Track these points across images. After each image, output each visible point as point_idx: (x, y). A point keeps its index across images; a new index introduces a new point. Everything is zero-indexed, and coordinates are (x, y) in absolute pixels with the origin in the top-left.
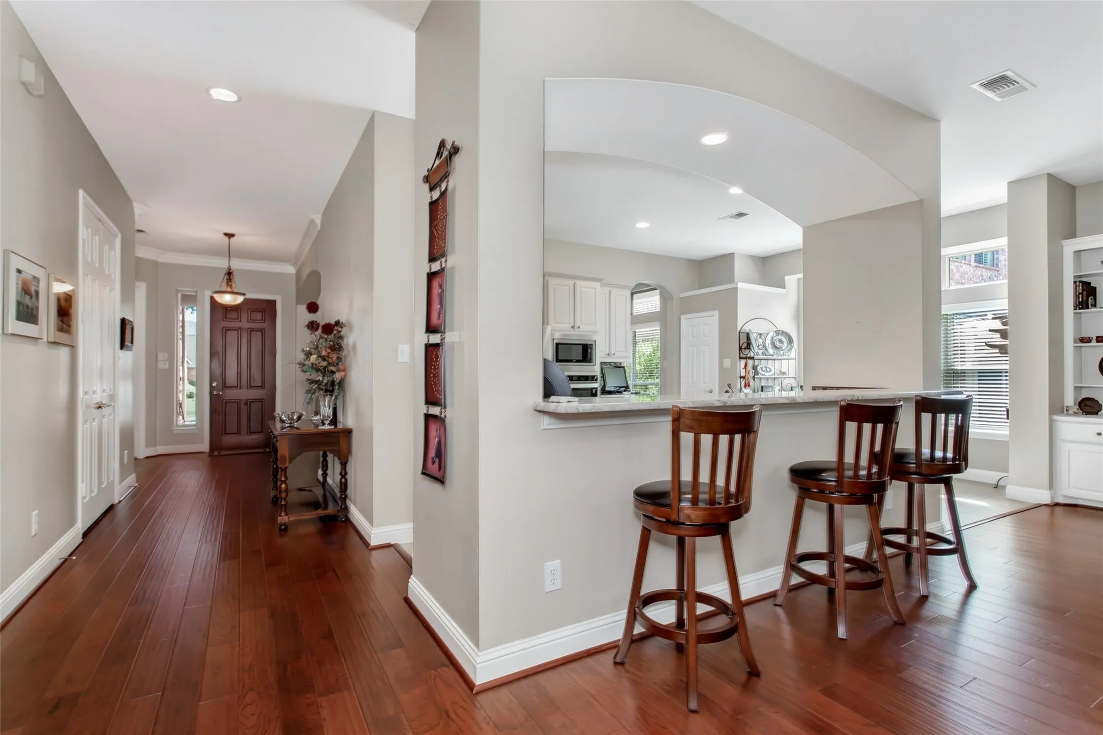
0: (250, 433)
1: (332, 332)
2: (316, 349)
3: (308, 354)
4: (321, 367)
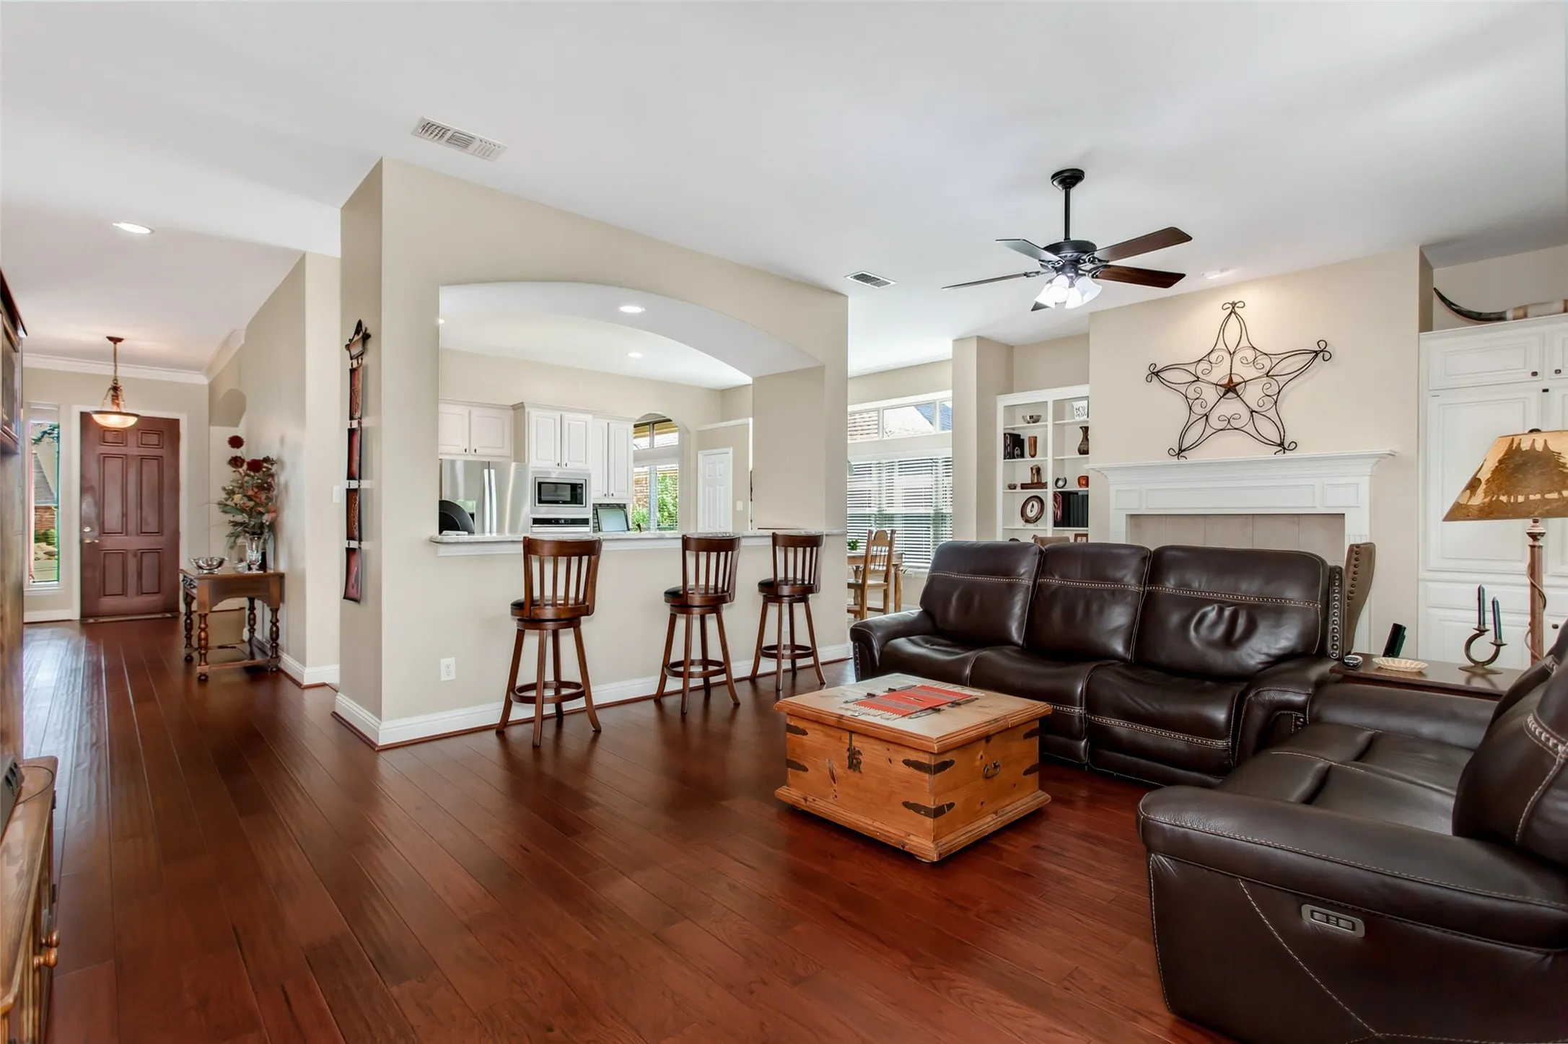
0: (141, 592)
1: (261, 469)
2: (240, 488)
3: (231, 493)
4: (247, 507)
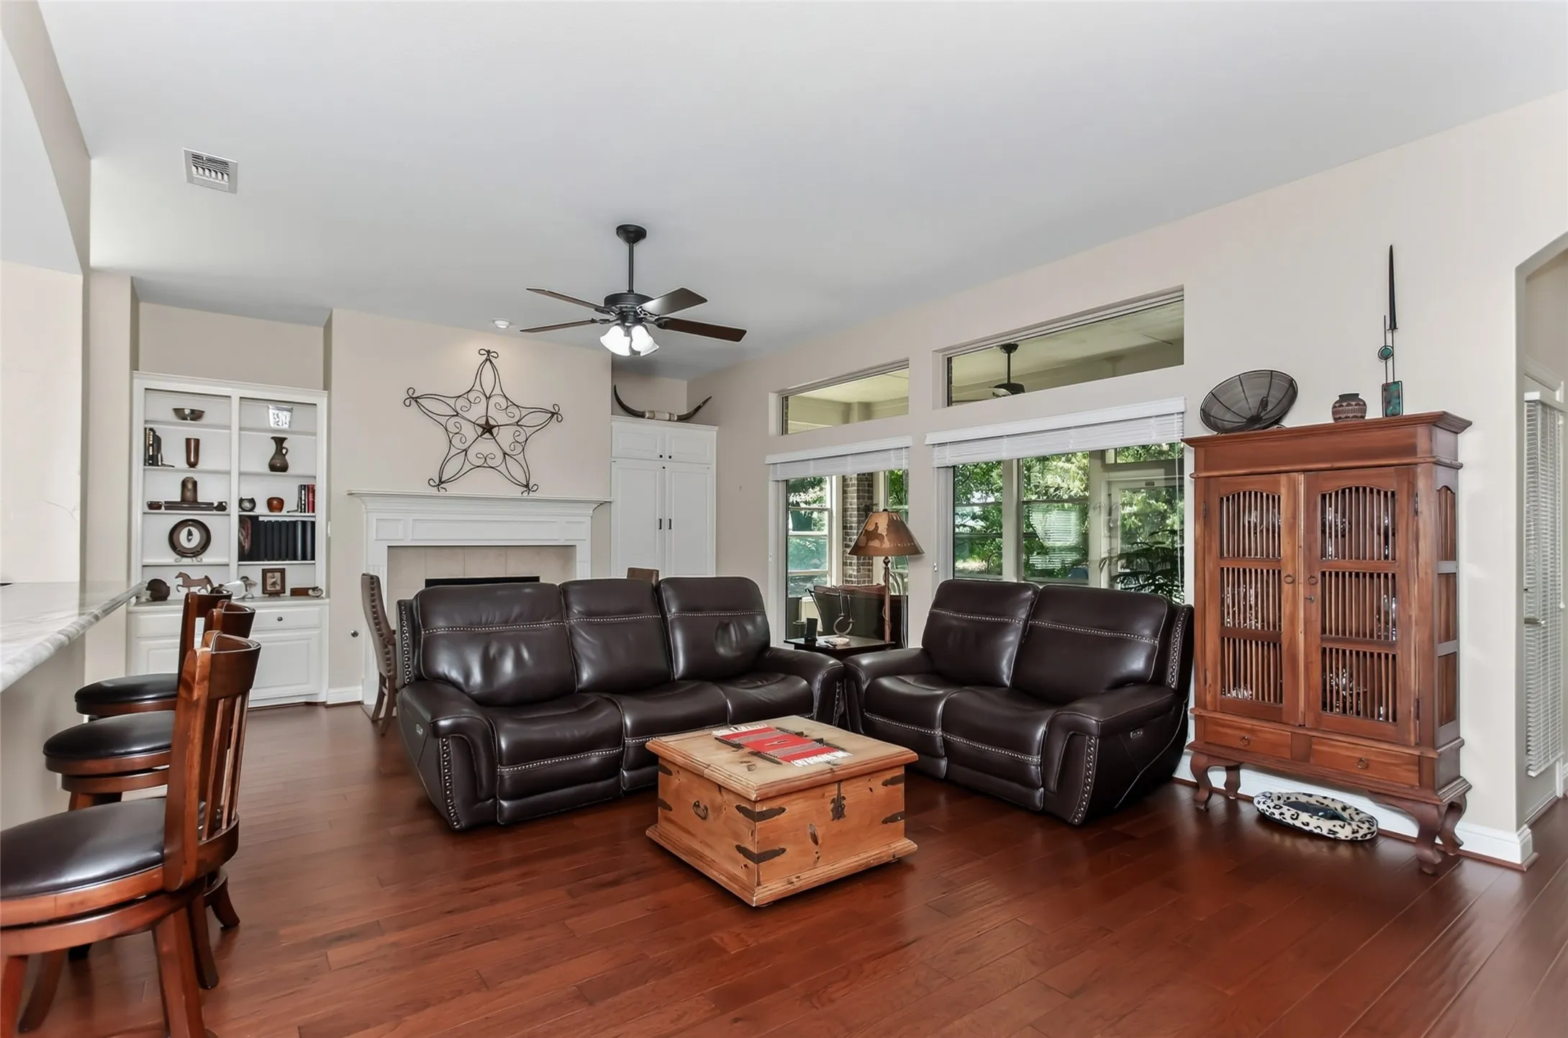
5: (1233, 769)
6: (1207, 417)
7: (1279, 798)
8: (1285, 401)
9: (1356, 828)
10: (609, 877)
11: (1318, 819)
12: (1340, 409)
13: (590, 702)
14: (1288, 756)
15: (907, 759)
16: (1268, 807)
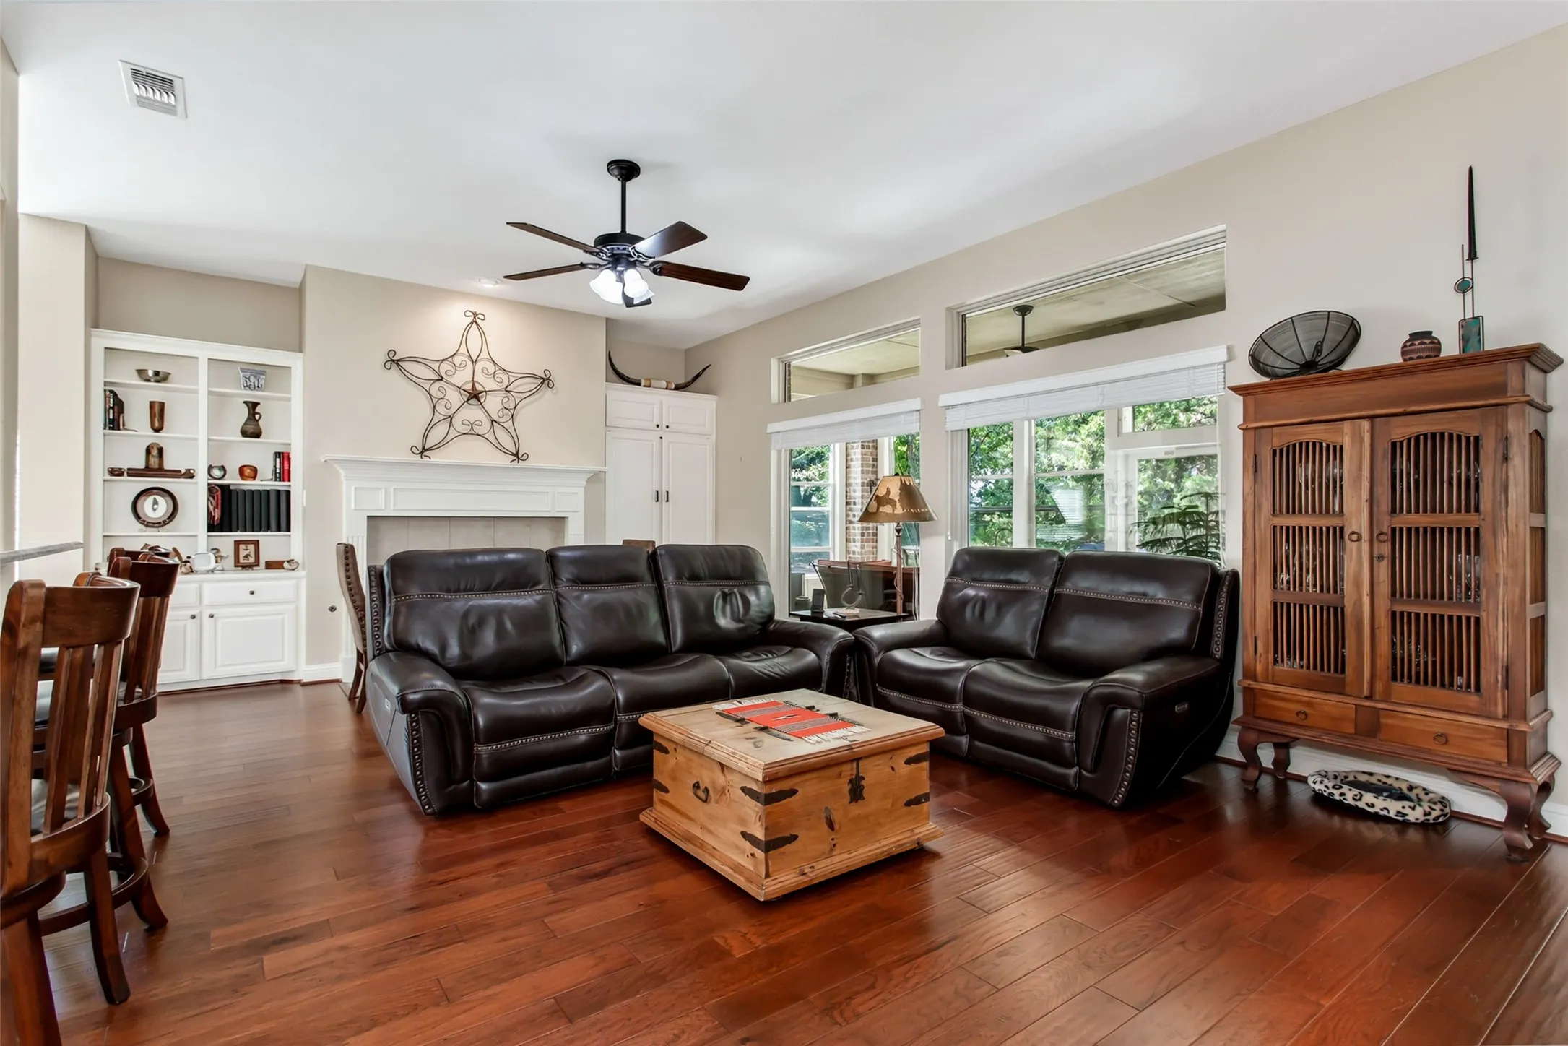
5: (1283, 747)
6: (1256, 362)
7: (1336, 777)
8: (1345, 344)
9: (1428, 809)
10: (598, 866)
11: (1385, 800)
12: (1413, 347)
13: (581, 674)
14: (1352, 731)
15: (931, 735)
16: (1327, 787)
